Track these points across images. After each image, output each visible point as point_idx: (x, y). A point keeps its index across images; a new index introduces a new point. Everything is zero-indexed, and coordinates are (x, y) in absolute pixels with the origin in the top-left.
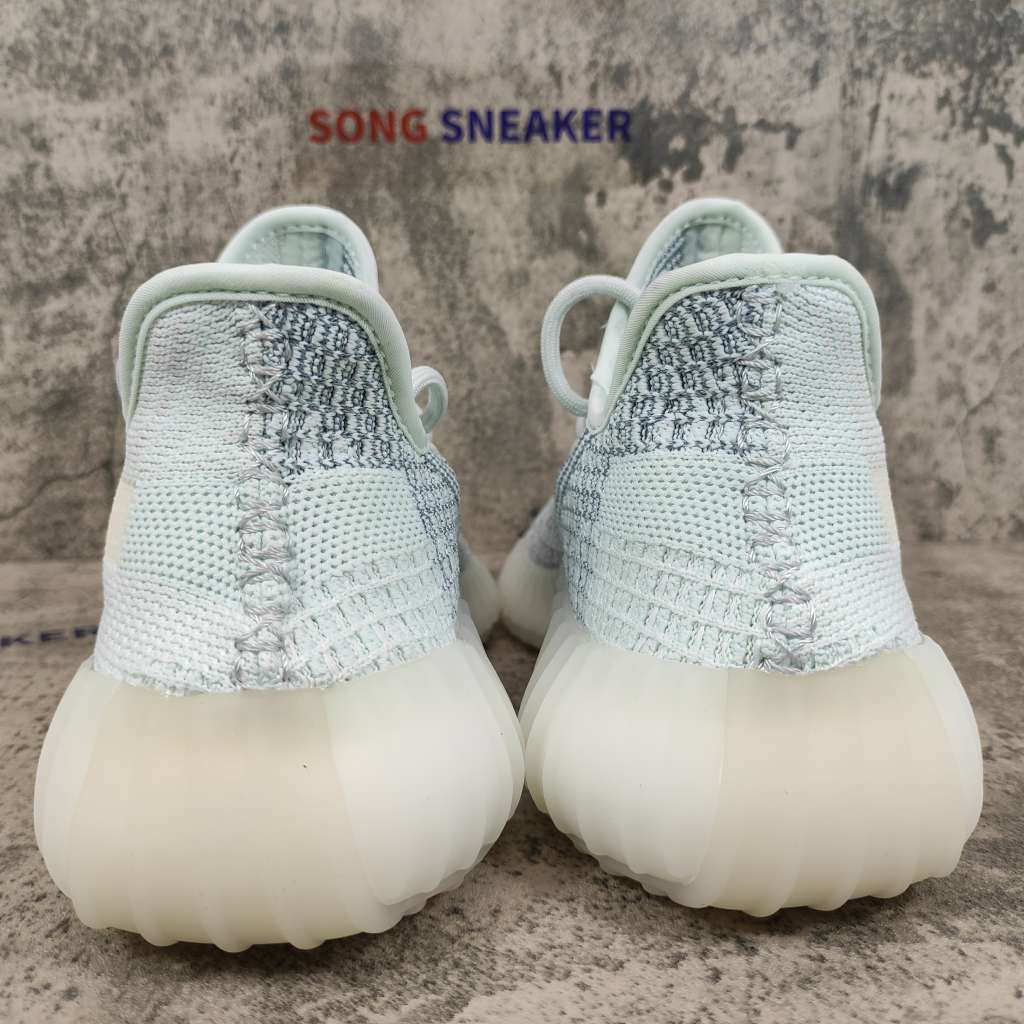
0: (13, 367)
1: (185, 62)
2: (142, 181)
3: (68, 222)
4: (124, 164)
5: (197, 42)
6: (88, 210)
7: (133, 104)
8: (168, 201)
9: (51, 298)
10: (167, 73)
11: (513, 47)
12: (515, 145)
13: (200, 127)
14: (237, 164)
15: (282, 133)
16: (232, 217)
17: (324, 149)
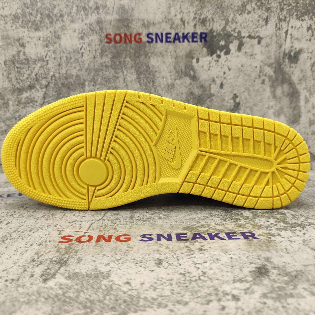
0: (12, 115)
1: (67, 19)
2: (53, 56)
3: (29, 69)
4: (48, 51)
5: (71, 12)
6: (36, 65)
7: (50, 32)
8: (61, 62)
9: (24, 92)
10: (61, 22)
11: (170, 13)
12: (170, 44)
13: (71, 39)
14: (82, 51)
15: (97, 41)
16: (80, 67)
17: (110, 46)
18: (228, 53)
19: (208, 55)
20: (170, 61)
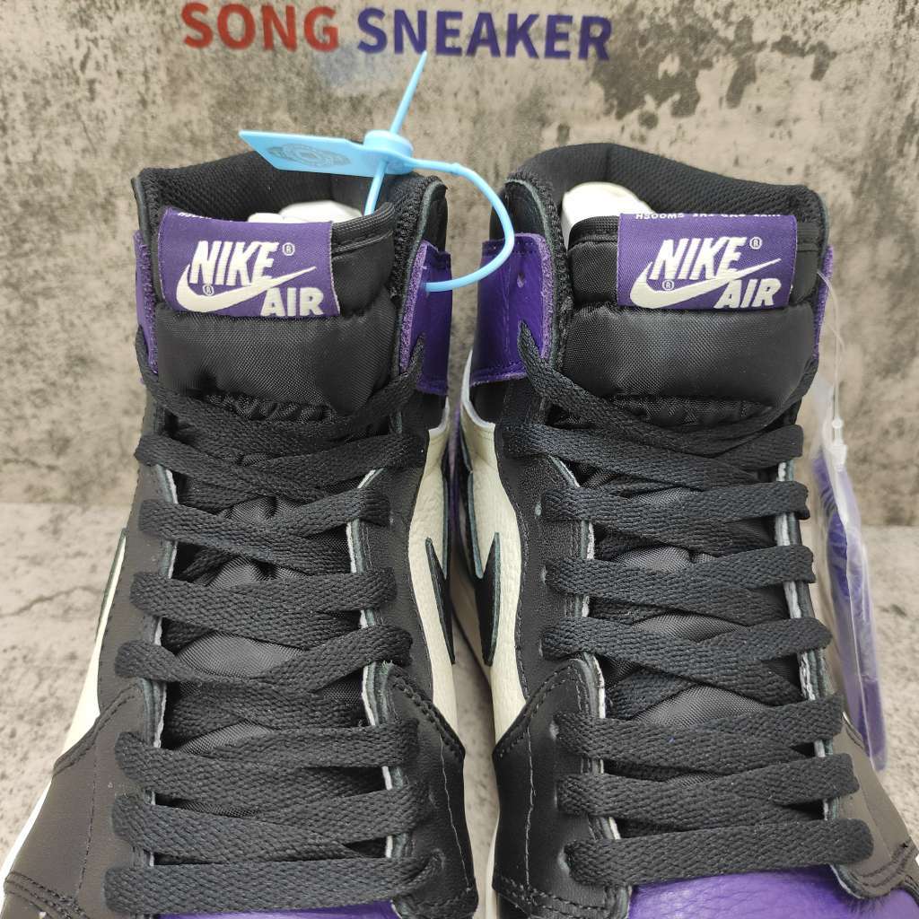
12: (454, 58)
13: (37, 19)
14: (91, 72)
15: (146, 31)
16: (89, 139)
17: (202, 54)
18: (685, 107)
19: (607, 113)
20: (454, 129)
